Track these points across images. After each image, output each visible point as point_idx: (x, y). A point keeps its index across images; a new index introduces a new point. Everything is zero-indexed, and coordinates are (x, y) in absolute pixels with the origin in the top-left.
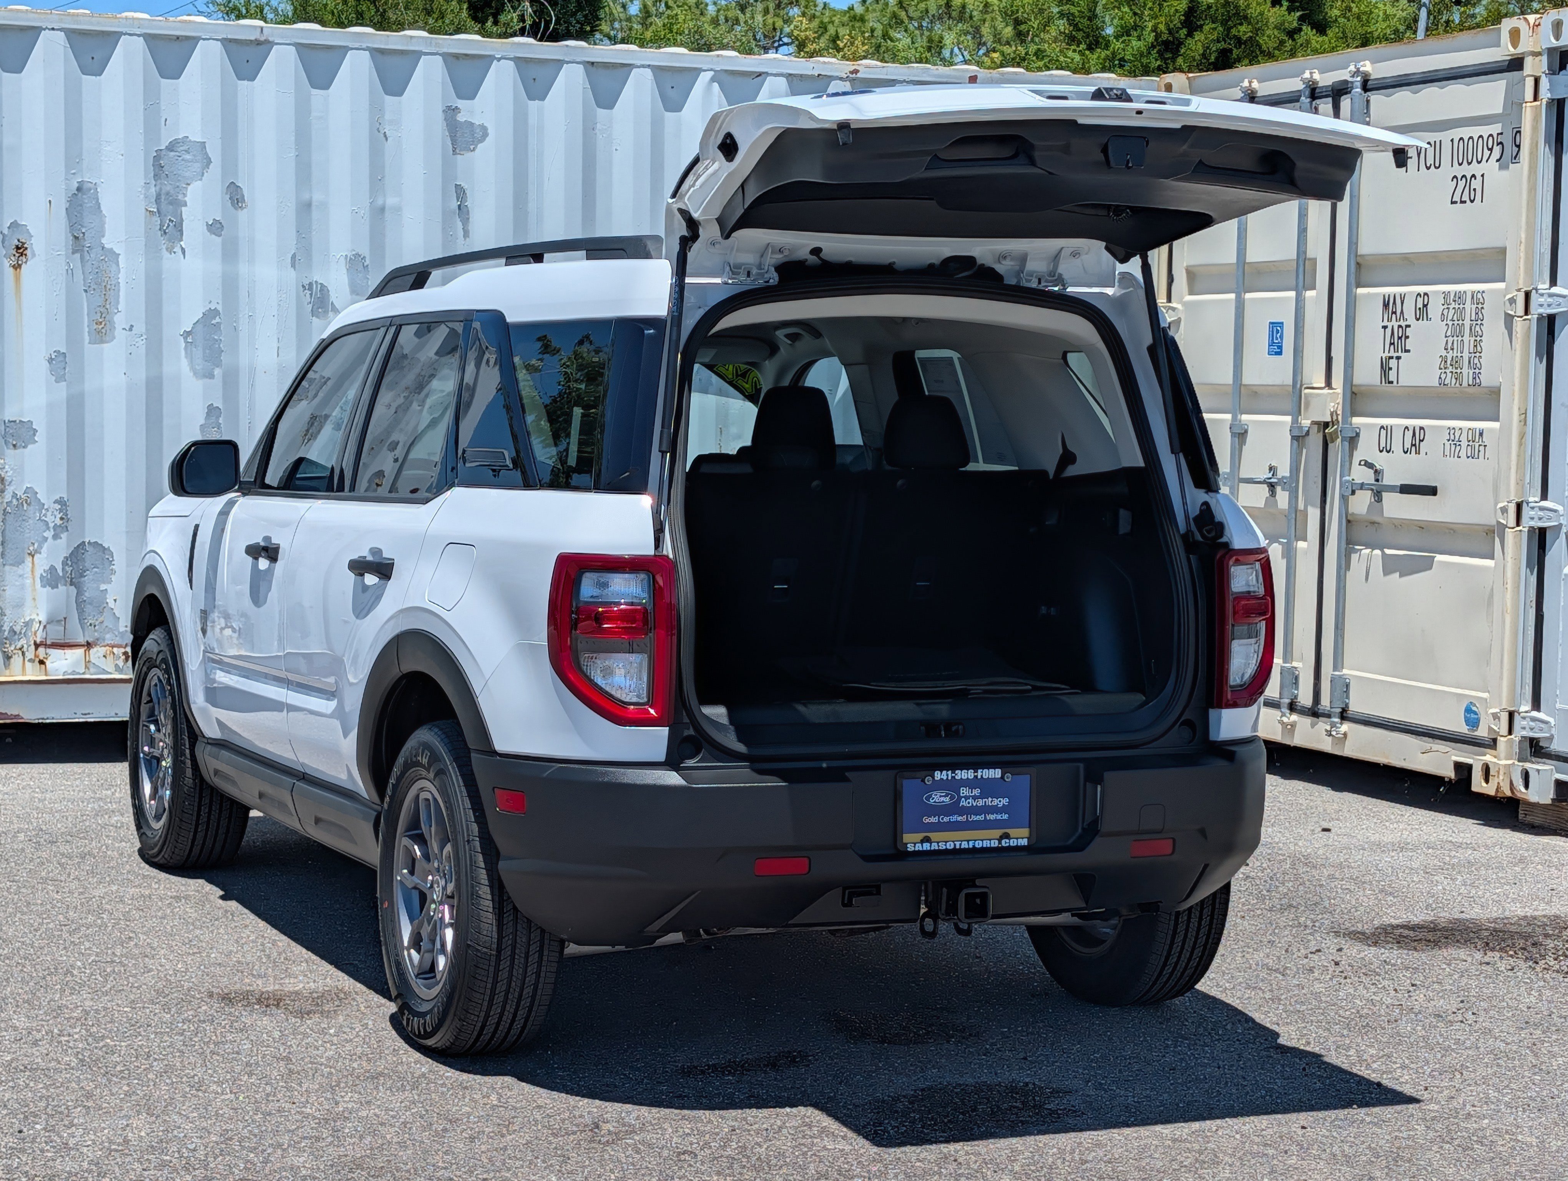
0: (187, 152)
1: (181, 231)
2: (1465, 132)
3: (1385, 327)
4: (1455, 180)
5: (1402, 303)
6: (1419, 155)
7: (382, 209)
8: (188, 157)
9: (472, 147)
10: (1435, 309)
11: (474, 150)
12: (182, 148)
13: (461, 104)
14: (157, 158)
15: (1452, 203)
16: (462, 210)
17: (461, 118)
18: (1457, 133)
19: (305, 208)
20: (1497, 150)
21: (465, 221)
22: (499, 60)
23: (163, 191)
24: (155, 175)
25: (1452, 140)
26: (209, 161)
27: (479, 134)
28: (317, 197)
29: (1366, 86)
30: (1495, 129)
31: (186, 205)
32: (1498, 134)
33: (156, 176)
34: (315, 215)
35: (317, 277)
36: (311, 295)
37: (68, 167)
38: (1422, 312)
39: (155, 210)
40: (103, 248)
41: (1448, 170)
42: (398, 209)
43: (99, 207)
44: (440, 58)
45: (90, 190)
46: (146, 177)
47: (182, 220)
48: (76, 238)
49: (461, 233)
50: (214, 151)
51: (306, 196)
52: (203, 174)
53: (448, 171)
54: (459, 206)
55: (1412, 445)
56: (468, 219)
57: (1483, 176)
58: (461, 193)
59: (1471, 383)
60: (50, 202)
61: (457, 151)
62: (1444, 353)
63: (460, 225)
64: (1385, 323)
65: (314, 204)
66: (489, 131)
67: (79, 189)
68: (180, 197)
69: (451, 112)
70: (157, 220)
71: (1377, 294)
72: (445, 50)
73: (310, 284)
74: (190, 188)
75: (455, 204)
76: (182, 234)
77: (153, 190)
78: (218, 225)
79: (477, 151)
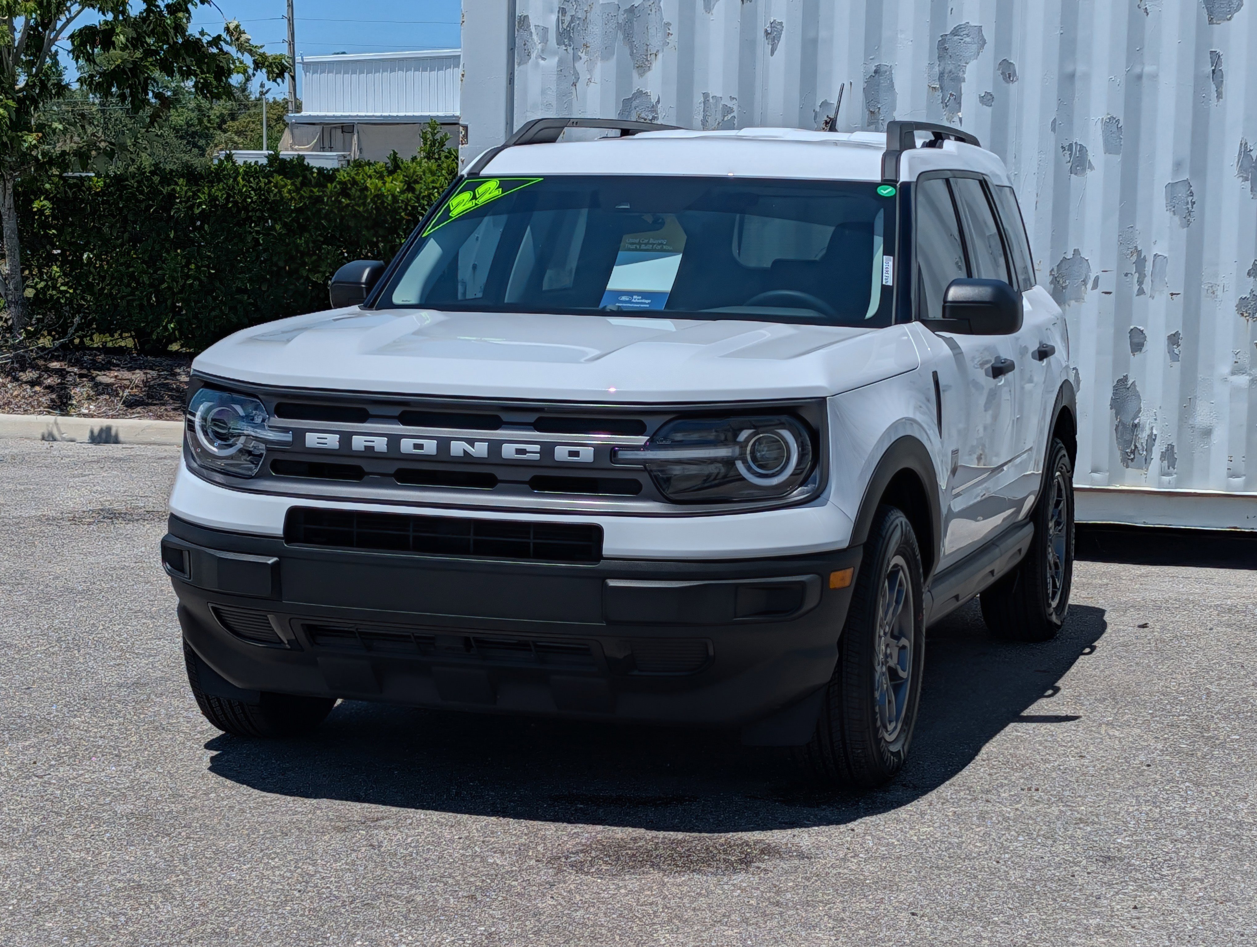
0: (968, 35)
1: (960, 104)
7: (1139, 77)
8: (968, 39)
9: (1229, 16)
11: (1230, 19)
12: (964, 33)
14: (941, 42)
16: (1217, 74)
19: (1068, 79)
21: (1219, 85)
23: (947, 71)
26: (985, 42)
27: (1236, 4)
28: (1081, 68)
31: (964, 81)
33: (940, 58)
34: (1078, 84)
35: (1077, 139)
36: (1071, 155)
37: (867, 54)
39: (938, 86)
42: (1154, 77)
43: (893, 86)
45: (886, 72)
46: (930, 59)
47: (961, 94)
48: (872, 113)
49: (1214, 95)
50: (989, 35)
51: (1069, 69)
52: (979, 53)
53: (1202, 39)
54: (1213, 71)
56: (1222, 81)
58: (1216, 58)
60: (851, 83)
61: (1215, 21)
63: (1213, 87)
65: (1078, 74)
66: (1244, 2)
67: (876, 72)
68: (961, 74)
70: (939, 94)
73: (1071, 145)
74: (968, 66)
75: (1209, 69)
76: (960, 106)
77: (937, 69)
78: (989, 97)
79: (1233, 19)
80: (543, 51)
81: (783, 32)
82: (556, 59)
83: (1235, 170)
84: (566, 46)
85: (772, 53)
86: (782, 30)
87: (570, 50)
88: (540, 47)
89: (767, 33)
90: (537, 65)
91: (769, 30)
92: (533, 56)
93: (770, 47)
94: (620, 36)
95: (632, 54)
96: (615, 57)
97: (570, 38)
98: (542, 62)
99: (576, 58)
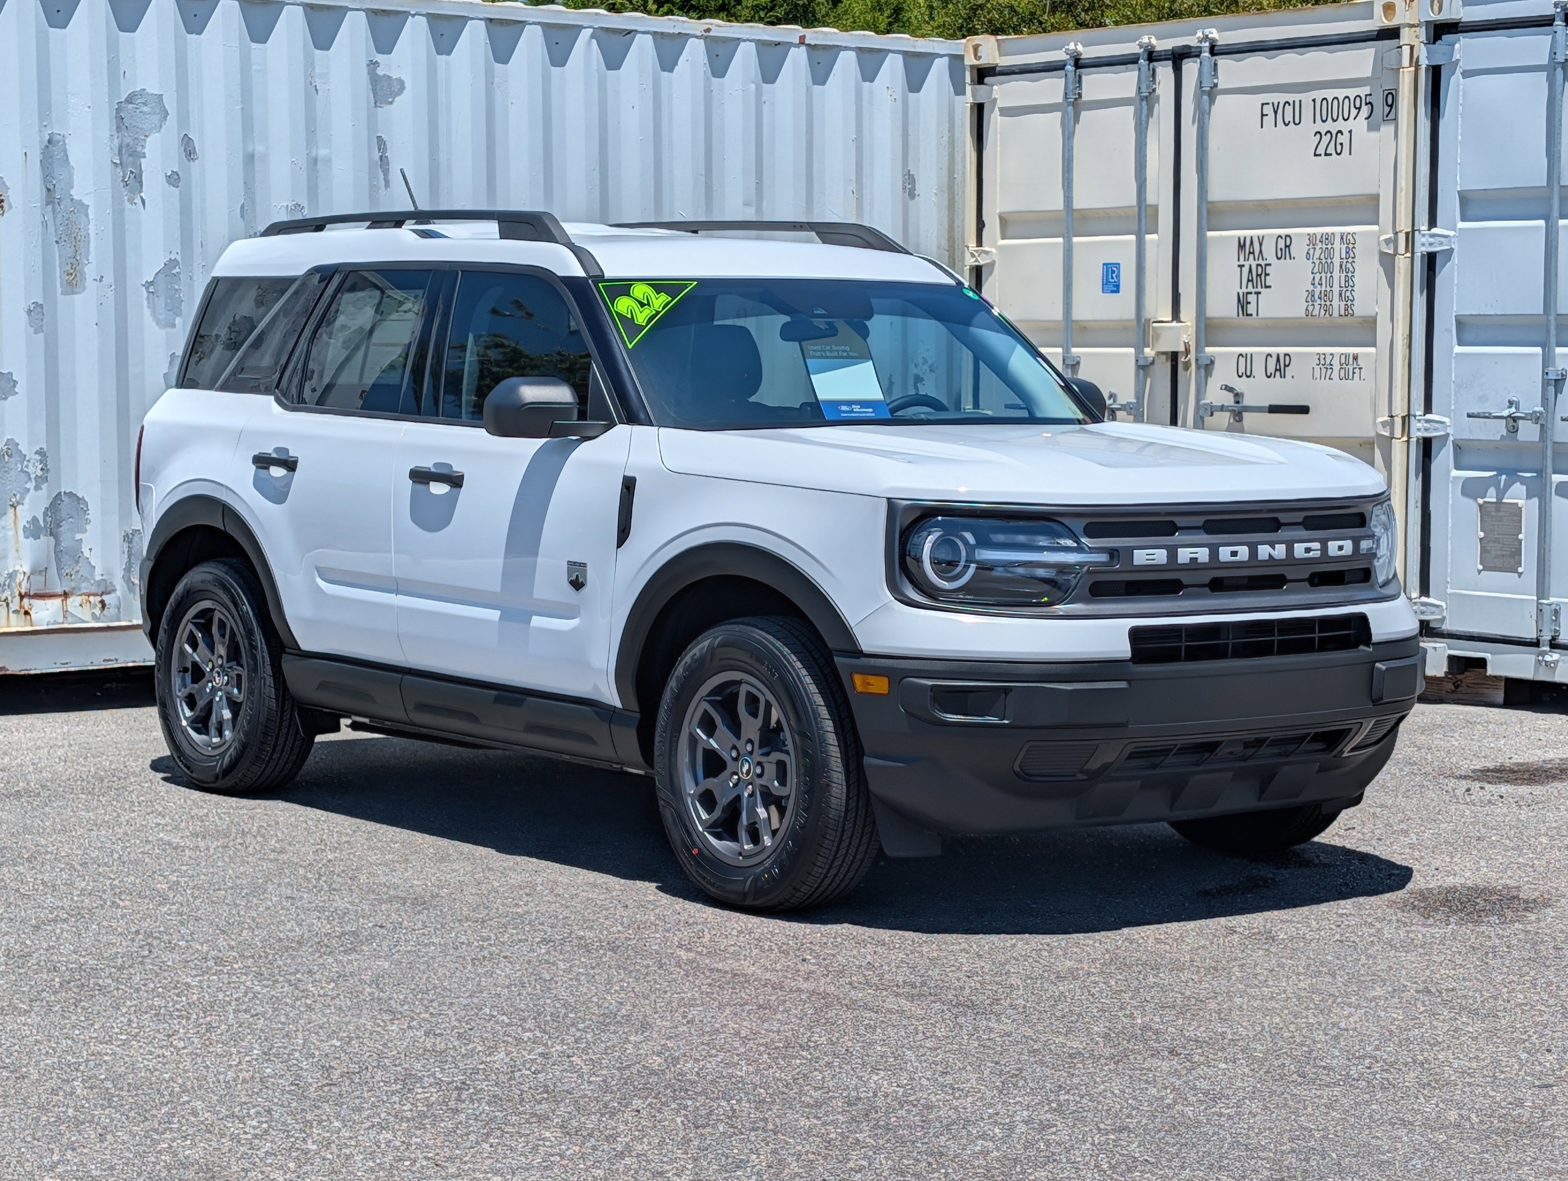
0: (145, 104)
1: (141, 182)
2: (1329, 94)
3: (1241, 266)
4: (1318, 135)
5: (1261, 245)
6: (1276, 112)
7: (316, 161)
8: (145, 109)
9: (390, 100)
10: (1299, 249)
11: (391, 103)
12: (139, 101)
13: (379, 58)
14: (118, 110)
15: (1315, 155)
16: (384, 162)
17: (380, 72)
18: (1319, 95)
19: (250, 159)
20: (1365, 110)
21: (386, 172)
22: (413, 16)
23: (125, 143)
24: (117, 128)
25: (1314, 100)
26: (166, 114)
27: (396, 87)
28: (259, 149)
29: (1214, 51)
30: (1363, 91)
31: (145, 157)
32: (1366, 96)
34: (258, 166)
37: (41, 121)
38: (1285, 251)
39: (118, 162)
40: (72, 200)
41: (1308, 127)
42: (328, 161)
43: (67, 159)
44: (363, 14)
45: (59, 142)
46: (111, 130)
47: (141, 172)
48: (49, 190)
49: (382, 183)
50: (170, 104)
51: (250, 149)
52: (161, 127)
53: (371, 123)
54: (381, 157)
55: (1276, 370)
56: (389, 169)
57: (1350, 132)
58: (382, 144)
59: (1342, 313)
60: (26, 154)
61: (379, 104)
62: (1311, 288)
63: (382, 175)
64: (1242, 262)
65: (257, 155)
66: (406, 85)
67: (50, 141)
68: (139, 149)
69: (372, 66)
70: (119, 170)
71: (1233, 237)
72: (368, 6)
74: (148, 139)
75: (377, 155)
76: (141, 186)
77: (116, 142)
78: (176, 177)
79: (394, 104)
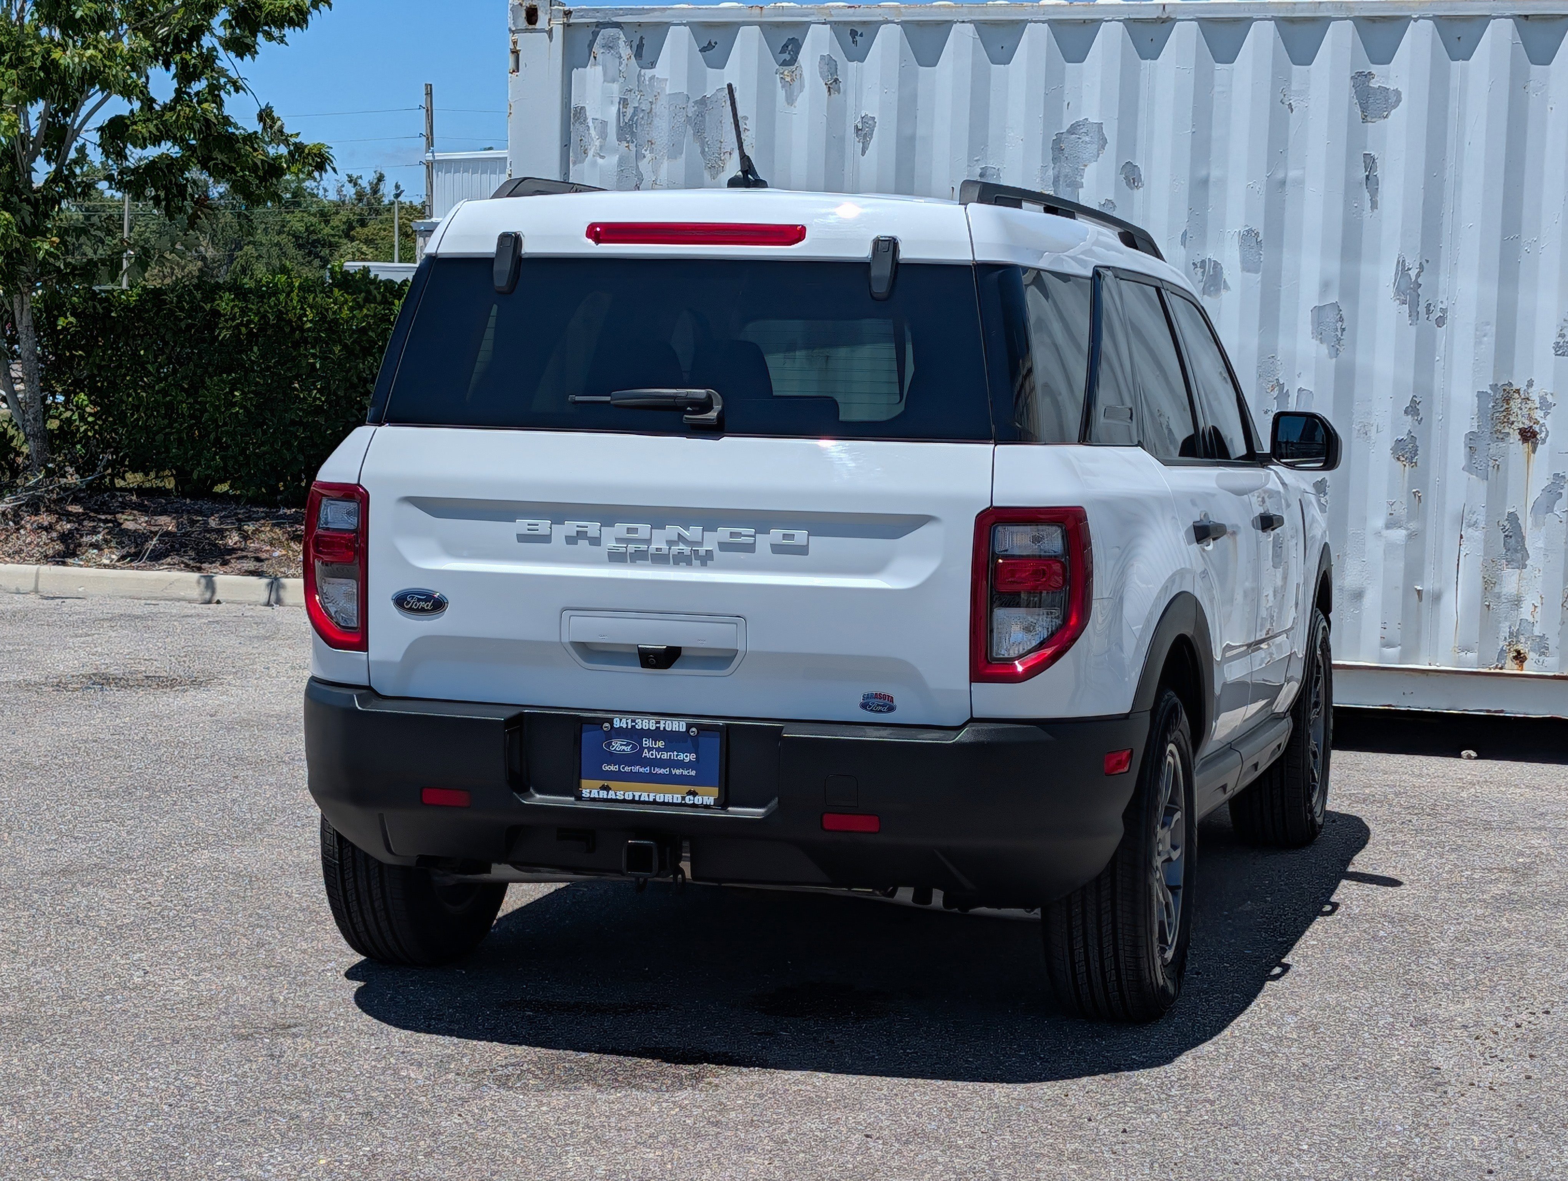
0: (1087, 134)
7: (1283, 183)
8: (1087, 139)
9: (1386, 113)
11: (1386, 117)
12: (1083, 131)
13: (1375, 69)
14: (1056, 142)
16: (1371, 182)
17: (1374, 84)
19: (1201, 185)
21: (1374, 193)
22: (1416, 20)
23: (1063, 174)
26: (1105, 142)
27: (1393, 99)
28: (1215, 173)
31: (1082, 187)
33: (1055, 159)
34: (1213, 191)
35: (1211, 255)
36: (1203, 273)
37: (971, 155)
42: (1300, 183)
44: (1351, 23)
45: (993, 175)
46: (1044, 160)
49: (1368, 204)
50: (1111, 133)
51: (1202, 173)
52: (1098, 154)
53: (1354, 140)
54: (1367, 177)
56: (1377, 189)
58: (1370, 162)
61: (1369, 119)
63: (1367, 196)
65: (1212, 179)
66: (1403, 96)
67: (981, 175)
68: (1078, 179)
69: (1361, 79)
72: (1357, 14)
73: (1203, 262)
74: (1086, 169)
75: (1362, 174)
77: (1051, 173)
78: (1111, 206)
79: (1390, 117)
80: (601, 147)
81: (876, 129)
82: (615, 159)
83: (1391, 291)
84: (628, 142)
85: (863, 153)
86: (874, 126)
87: (632, 147)
88: (597, 143)
89: (857, 130)
90: (594, 164)
91: (860, 126)
92: (591, 153)
93: (861, 144)
94: (690, 131)
95: (703, 152)
96: (683, 156)
97: (633, 134)
98: (600, 161)
99: (639, 156)
